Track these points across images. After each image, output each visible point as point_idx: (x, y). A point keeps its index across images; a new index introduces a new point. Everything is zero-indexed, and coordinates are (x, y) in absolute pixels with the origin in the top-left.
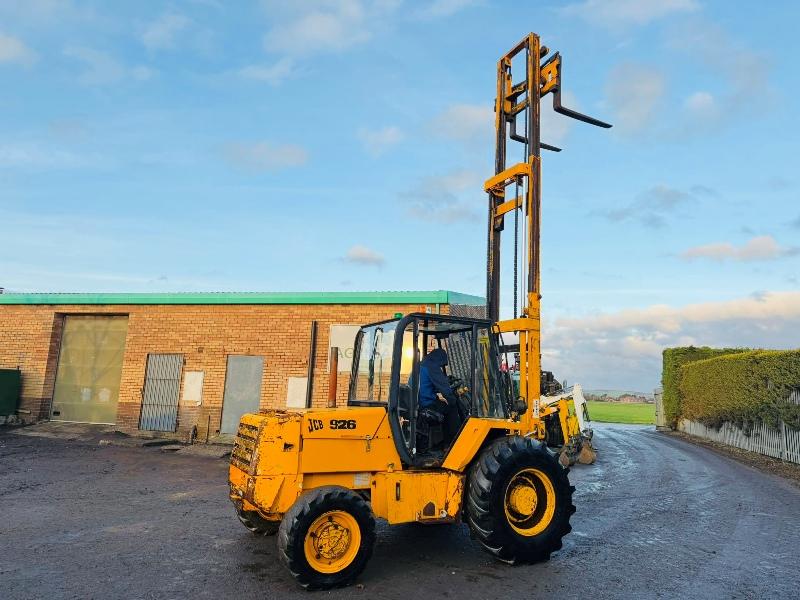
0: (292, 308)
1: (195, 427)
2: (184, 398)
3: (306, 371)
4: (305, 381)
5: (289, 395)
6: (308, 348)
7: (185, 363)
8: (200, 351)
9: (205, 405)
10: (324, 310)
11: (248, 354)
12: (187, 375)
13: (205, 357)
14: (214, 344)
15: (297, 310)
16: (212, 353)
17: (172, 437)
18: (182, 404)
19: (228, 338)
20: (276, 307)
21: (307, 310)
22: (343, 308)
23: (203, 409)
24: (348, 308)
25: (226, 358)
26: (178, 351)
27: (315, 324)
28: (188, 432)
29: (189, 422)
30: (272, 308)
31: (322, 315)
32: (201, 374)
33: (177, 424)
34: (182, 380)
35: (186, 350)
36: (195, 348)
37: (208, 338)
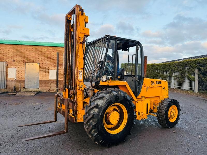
0: (49, 47)
1: (15, 87)
2: (9, 77)
3: (56, 68)
4: (56, 71)
5: (50, 75)
6: (56, 61)
7: (7, 65)
8: (14, 61)
9: (18, 79)
11: (33, 62)
12: (9, 69)
13: (16, 63)
14: (18, 59)
15: (50, 48)
16: (18, 61)
17: (6, 91)
18: (8, 79)
19: (24, 57)
20: (43, 47)
21: (54, 49)
23: (17, 81)
25: (25, 63)
26: (4, 61)
27: (58, 53)
28: (12, 89)
29: (12, 85)
30: (41, 47)
31: (60, 50)
32: (15, 69)
33: (7, 86)
34: (7, 71)
35: (7, 61)
36: (11, 60)
37: (16, 56)
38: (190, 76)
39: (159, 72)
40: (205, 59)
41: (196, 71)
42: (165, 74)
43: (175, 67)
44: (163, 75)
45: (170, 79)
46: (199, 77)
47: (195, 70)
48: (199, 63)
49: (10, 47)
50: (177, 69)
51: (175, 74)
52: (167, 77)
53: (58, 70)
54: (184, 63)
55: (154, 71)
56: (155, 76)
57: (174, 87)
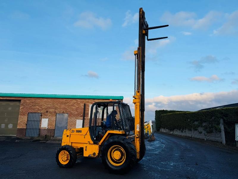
1: (46, 135)
2: (42, 126)
3: (82, 118)
4: (82, 121)
6: (83, 111)
7: (42, 116)
8: (47, 112)
9: (49, 128)
10: (87, 100)
11: (63, 113)
12: (43, 120)
13: (48, 114)
14: (51, 110)
15: (79, 100)
16: (50, 113)
17: (38, 139)
18: (41, 128)
19: (56, 108)
20: (72, 100)
21: (82, 100)
22: (93, 100)
23: (48, 130)
24: (95, 100)
25: (56, 114)
26: (39, 112)
27: (85, 104)
28: (43, 137)
29: (43, 134)
30: (71, 99)
31: (87, 102)
32: (48, 119)
33: (39, 135)
34: (41, 121)
35: (42, 112)
36: (45, 111)
37: (50, 108)
38: (217, 126)
39: (190, 121)
40: (226, 109)
41: (222, 121)
42: (196, 123)
43: (203, 117)
44: (194, 125)
45: (200, 129)
46: (225, 128)
47: (220, 120)
48: (222, 113)
49: (45, 100)
50: (205, 119)
51: (204, 124)
52: (198, 127)
53: (84, 120)
54: (210, 113)
55: (185, 120)
56: (187, 126)
57: (205, 138)
